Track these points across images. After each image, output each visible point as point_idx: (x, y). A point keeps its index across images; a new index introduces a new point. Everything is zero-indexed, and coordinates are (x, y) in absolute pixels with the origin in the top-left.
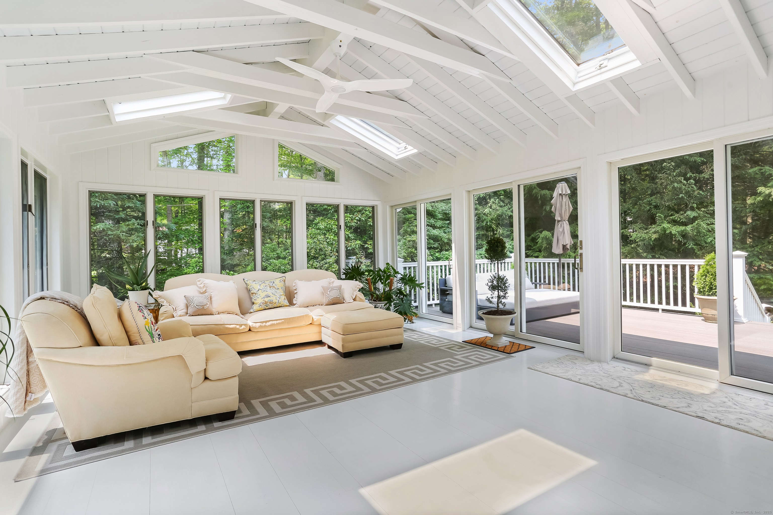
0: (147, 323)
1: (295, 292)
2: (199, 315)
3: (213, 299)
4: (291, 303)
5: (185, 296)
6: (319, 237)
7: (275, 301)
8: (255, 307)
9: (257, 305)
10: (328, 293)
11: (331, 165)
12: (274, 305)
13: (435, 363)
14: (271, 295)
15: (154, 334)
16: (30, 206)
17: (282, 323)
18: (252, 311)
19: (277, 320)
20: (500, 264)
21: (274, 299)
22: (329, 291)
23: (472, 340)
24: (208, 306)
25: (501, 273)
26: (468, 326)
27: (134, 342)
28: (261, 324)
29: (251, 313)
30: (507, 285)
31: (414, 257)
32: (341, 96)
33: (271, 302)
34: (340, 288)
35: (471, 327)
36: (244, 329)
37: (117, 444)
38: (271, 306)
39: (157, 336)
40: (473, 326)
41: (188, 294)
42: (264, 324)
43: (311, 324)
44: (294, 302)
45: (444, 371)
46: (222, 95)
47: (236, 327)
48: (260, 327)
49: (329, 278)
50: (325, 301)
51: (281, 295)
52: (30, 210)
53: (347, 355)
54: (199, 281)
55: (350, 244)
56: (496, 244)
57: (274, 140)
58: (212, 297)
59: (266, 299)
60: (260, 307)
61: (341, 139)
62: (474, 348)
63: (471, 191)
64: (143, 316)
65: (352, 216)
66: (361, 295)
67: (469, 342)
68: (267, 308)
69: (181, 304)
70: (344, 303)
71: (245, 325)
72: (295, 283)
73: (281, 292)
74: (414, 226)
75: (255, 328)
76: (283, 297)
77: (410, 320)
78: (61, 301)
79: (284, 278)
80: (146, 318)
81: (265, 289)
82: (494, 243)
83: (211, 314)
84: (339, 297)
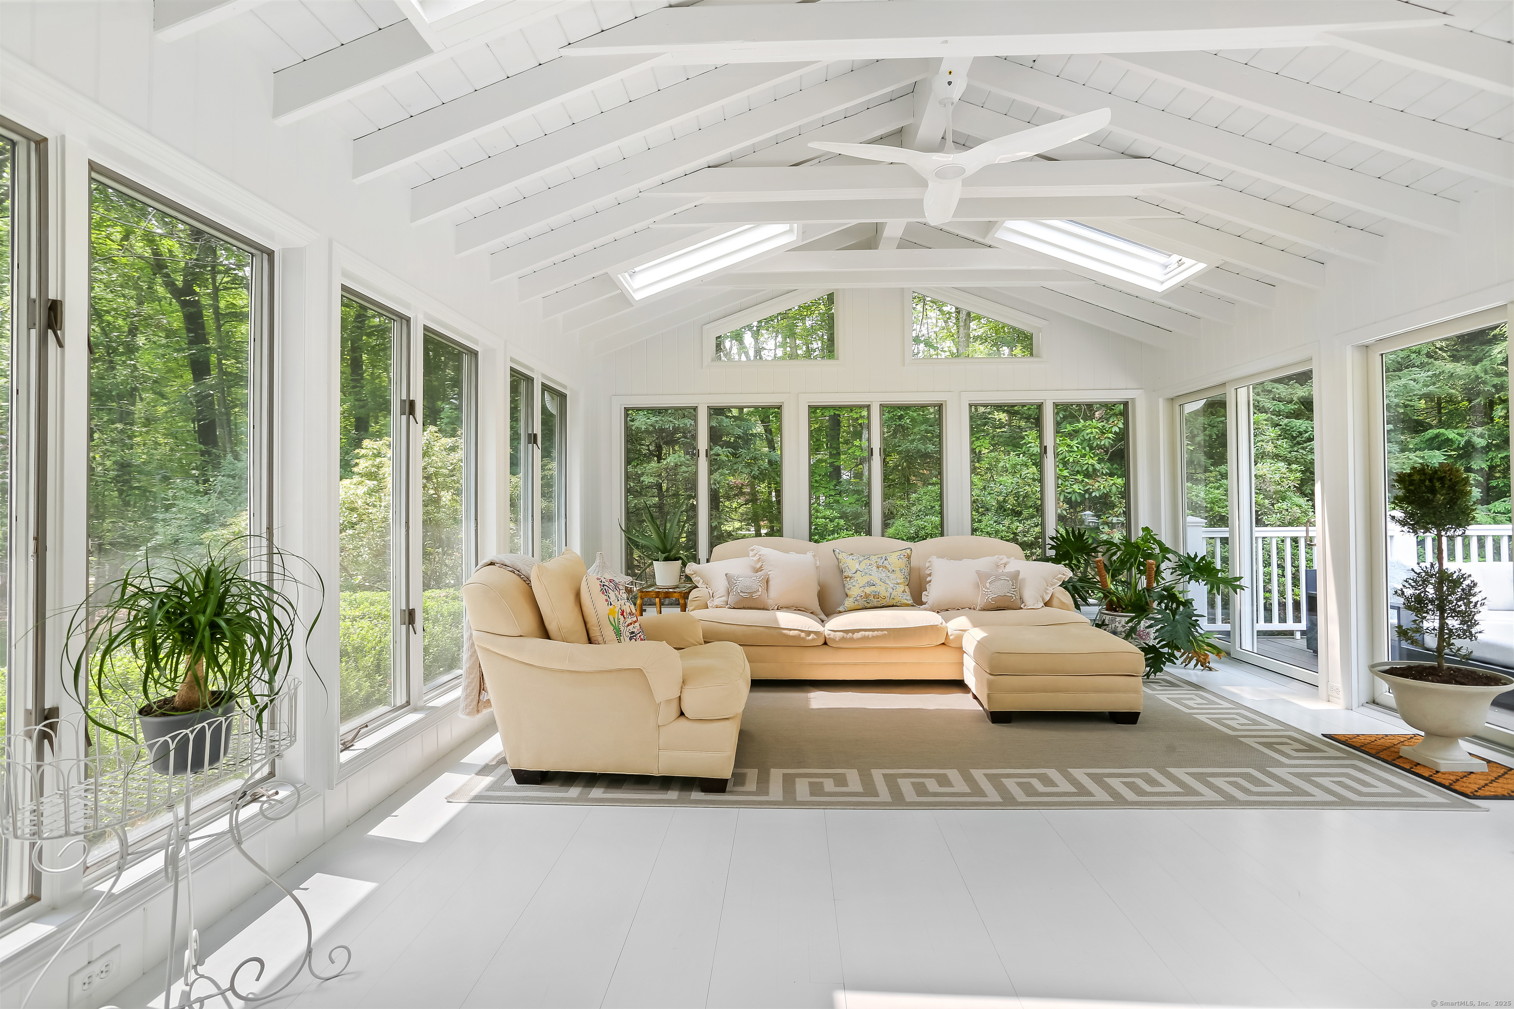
0: (612, 612)
1: (928, 579)
2: (744, 608)
3: (771, 583)
4: (918, 601)
5: (726, 575)
6: (1025, 471)
7: (883, 593)
8: (848, 603)
9: (851, 600)
10: (988, 585)
11: (1023, 322)
12: (881, 602)
13: (1202, 773)
14: (878, 582)
15: (622, 630)
16: (535, 436)
17: (883, 636)
18: (841, 609)
19: (873, 630)
20: (1444, 540)
21: (881, 589)
22: (989, 581)
23: (1358, 735)
24: (759, 593)
25: (1450, 566)
26: (1364, 698)
27: (593, 639)
28: (845, 635)
29: (840, 612)
30: (1474, 599)
31: (1262, 514)
32: (967, 183)
33: (876, 596)
34: (1015, 576)
35: (1374, 702)
36: (813, 639)
37: (562, 788)
38: (876, 604)
39: (628, 634)
40: (1377, 701)
41: (731, 572)
42: (850, 634)
43: (943, 644)
44: (924, 599)
45: (1211, 795)
46: (784, 227)
47: (800, 635)
48: (843, 639)
49: (997, 556)
50: (980, 601)
51: (898, 584)
52: (535, 442)
53: (999, 717)
54: (753, 550)
55: (1097, 484)
56: (1427, 483)
57: (902, 290)
58: (770, 578)
59: (868, 590)
60: (856, 603)
61: (1025, 268)
62: (1351, 756)
63: (1373, 345)
64: (606, 600)
65: (1104, 426)
66: (1065, 594)
67: (1343, 739)
68: (869, 605)
69: (720, 586)
70: (1022, 608)
71: (816, 633)
72: (930, 562)
73: (899, 577)
74: (1268, 442)
75: (834, 640)
76: (901, 588)
77: (1201, 661)
78: (511, 569)
79: (908, 551)
80: (611, 604)
81: (867, 571)
82: (1422, 482)
83: (763, 609)
84: (1011, 595)
